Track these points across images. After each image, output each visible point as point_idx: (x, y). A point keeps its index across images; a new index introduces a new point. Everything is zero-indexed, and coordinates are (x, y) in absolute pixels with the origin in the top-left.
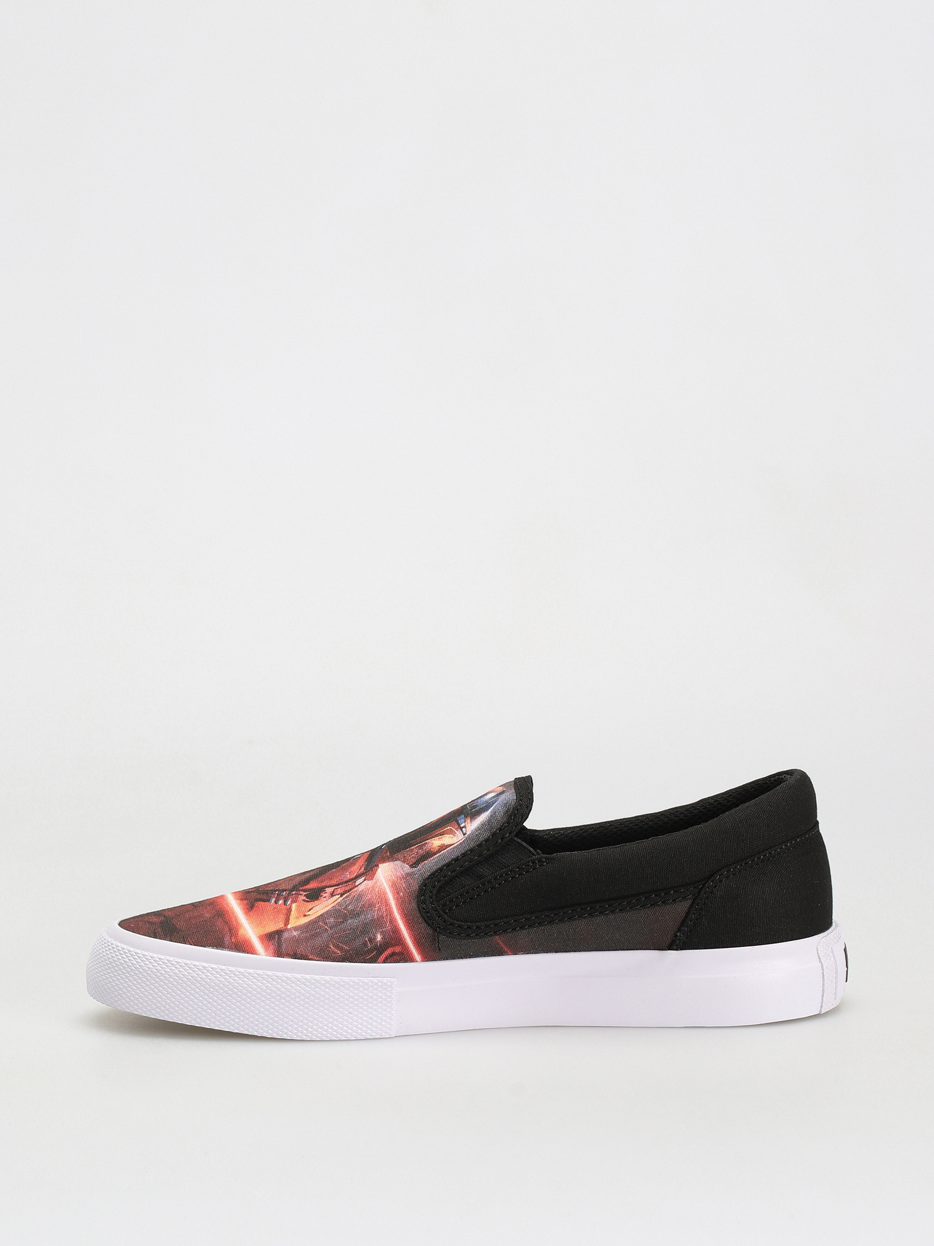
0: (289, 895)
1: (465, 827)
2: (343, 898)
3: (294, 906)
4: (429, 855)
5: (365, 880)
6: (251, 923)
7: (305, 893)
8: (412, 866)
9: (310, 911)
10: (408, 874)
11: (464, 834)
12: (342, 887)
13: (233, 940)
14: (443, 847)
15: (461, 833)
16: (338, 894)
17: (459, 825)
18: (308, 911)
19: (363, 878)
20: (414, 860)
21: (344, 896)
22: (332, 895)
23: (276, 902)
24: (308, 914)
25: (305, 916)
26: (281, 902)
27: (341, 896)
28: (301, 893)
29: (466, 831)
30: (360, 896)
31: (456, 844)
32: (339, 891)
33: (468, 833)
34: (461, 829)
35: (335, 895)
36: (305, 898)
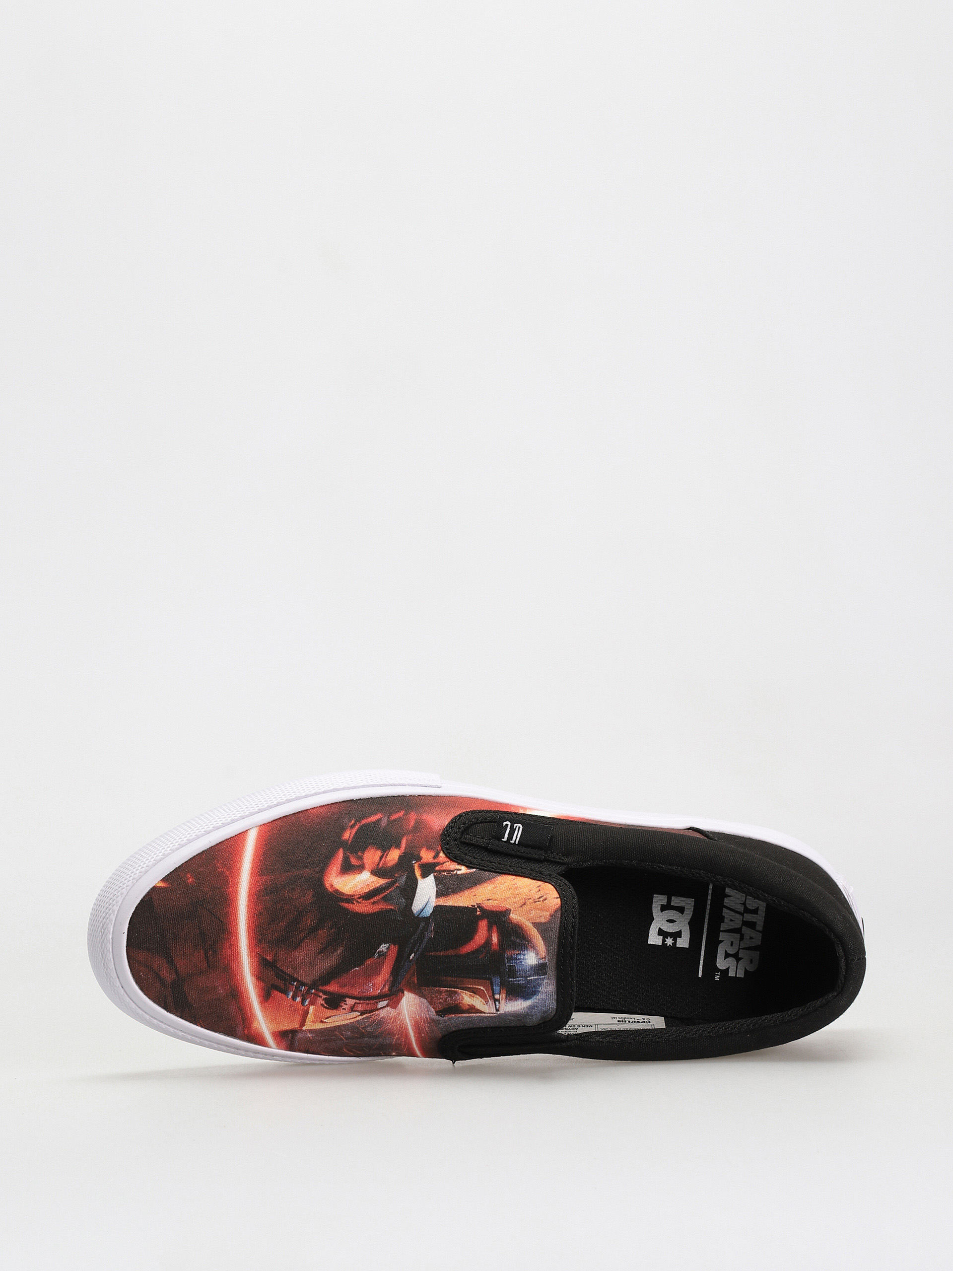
0: (308, 992)
1: (498, 1000)
2: (363, 1017)
3: (312, 1008)
4: (456, 1009)
5: (387, 1006)
6: (265, 1016)
7: (324, 997)
8: (438, 1013)
9: (328, 1019)
10: (433, 1020)
11: (497, 1010)
12: (363, 1003)
13: (246, 1032)
14: (472, 1009)
15: (494, 1006)
16: (358, 1011)
17: (493, 994)
18: (326, 1019)
19: (386, 1002)
20: (440, 1007)
21: (364, 1016)
22: (352, 1009)
23: (294, 998)
24: (326, 1020)
25: (322, 1022)
26: (298, 999)
27: (362, 1014)
28: (321, 994)
29: (499, 1007)
30: (381, 1022)
31: (486, 1015)
32: (360, 1008)
33: (501, 1011)
34: (495, 1000)
35: (355, 1011)
36: (323, 1002)
